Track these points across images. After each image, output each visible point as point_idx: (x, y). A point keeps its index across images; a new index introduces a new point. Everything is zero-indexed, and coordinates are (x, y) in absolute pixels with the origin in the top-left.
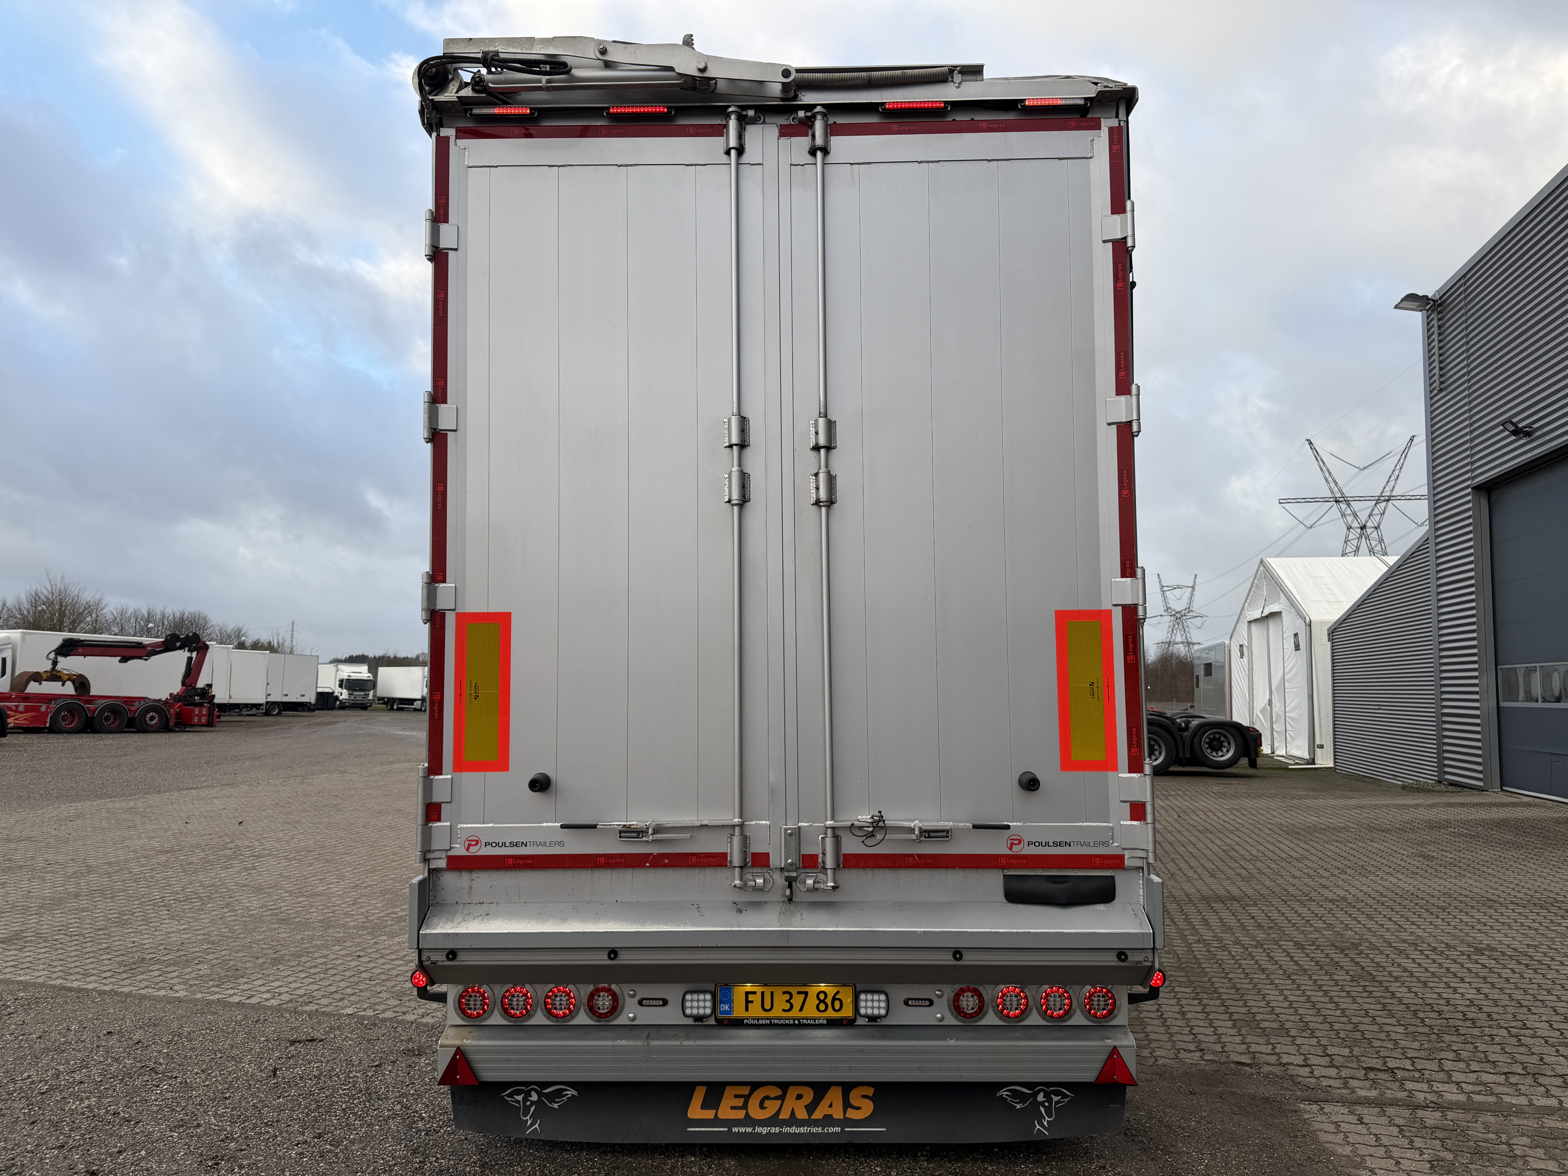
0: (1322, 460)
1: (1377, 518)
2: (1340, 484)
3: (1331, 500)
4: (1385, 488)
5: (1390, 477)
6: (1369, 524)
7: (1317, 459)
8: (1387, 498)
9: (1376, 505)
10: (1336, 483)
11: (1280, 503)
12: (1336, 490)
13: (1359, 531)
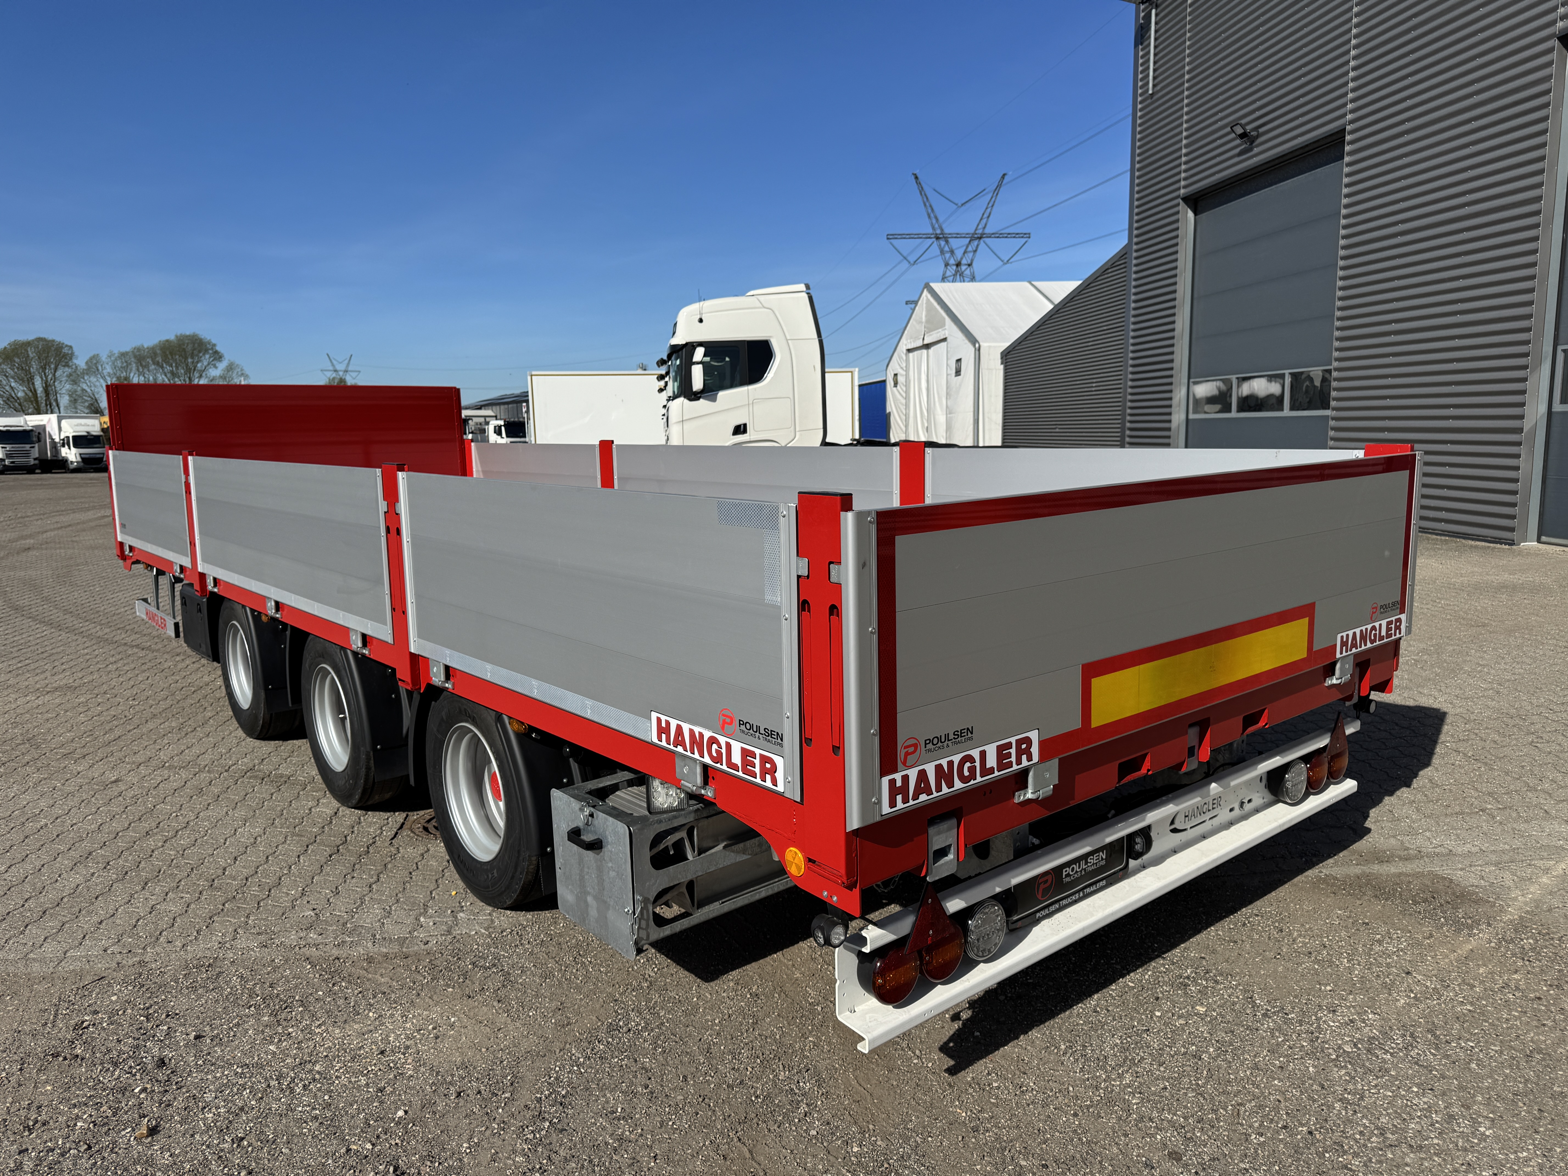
0: (925, 195)
1: (971, 255)
2: (941, 220)
3: (932, 236)
4: (978, 225)
5: (983, 214)
6: (964, 261)
7: (921, 194)
8: (979, 236)
9: (970, 241)
10: (937, 220)
11: (888, 239)
12: (936, 226)
13: (954, 267)
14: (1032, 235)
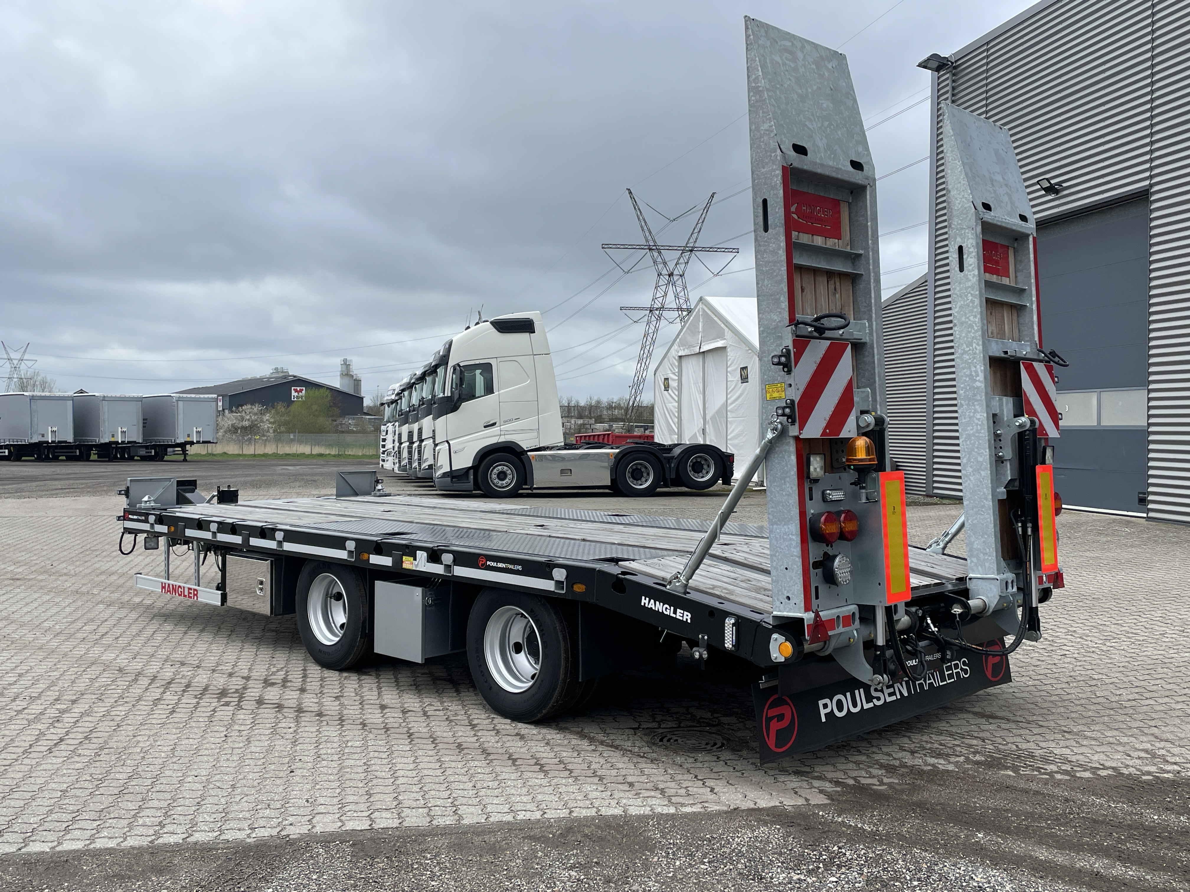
0: (639, 209)
1: (682, 266)
2: (653, 233)
3: (646, 247)
4: (689, 239)
5: (694, 229)
6: (676, 272)
7: (635, 208)
8: (690, 249)
9: (682, 254)
10: (650, 232)
11: (603, 248)
12: (650, 238)
13: (667, 277)
14: (740, 251)
